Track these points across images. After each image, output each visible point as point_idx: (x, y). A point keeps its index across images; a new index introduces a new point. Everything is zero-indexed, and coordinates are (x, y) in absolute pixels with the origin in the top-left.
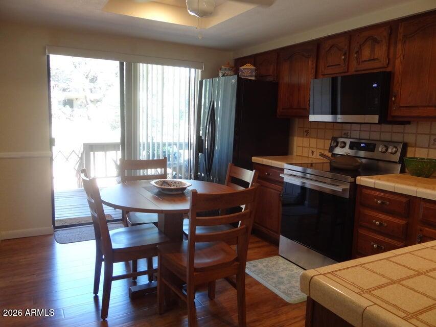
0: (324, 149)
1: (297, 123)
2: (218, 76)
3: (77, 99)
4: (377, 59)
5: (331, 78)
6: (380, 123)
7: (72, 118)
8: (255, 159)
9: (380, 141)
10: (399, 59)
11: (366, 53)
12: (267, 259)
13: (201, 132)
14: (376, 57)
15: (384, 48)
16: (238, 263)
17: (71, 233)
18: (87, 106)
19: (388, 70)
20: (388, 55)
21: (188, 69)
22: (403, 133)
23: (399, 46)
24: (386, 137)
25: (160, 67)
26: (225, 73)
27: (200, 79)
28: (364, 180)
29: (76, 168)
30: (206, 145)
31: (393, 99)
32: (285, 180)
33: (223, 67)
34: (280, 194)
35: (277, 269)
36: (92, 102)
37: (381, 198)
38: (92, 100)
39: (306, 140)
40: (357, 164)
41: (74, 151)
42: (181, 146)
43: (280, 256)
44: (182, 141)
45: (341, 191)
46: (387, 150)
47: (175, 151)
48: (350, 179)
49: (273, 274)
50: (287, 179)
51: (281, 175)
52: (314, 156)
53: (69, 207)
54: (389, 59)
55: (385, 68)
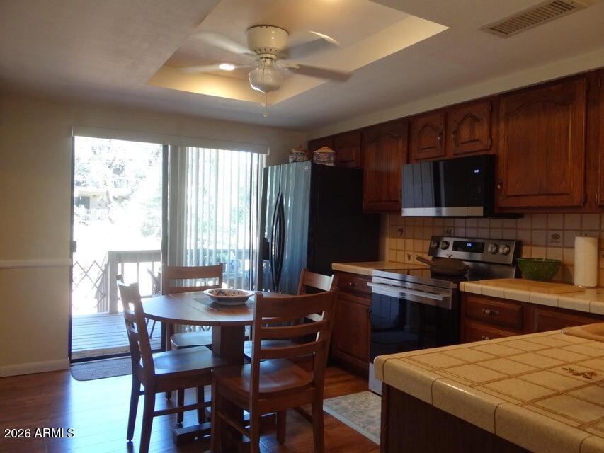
0: (423, 252)
1: (389, 220)
2: (288, 162)
3: (94, 196)
4: (478, 140)
5: (432, 163)
6: (485, 216)
7: (87, 222)
8: (336, 266)
9: (489, 239)
10: (503, 140)
11: (465, 133)
12: (353, 395)
13: (266, 233)
14: (476, 139)
15: (486, 127)
16: (314, 388)
17: (93, 368)
18: (109, 206)
19: (491, 153)
20: (490, 135)
21: (249, 154)
22: (516, 229)
23: (502, 125)
24: (496, 234)
25: (213, 151)
26: (296, 159)
27: (264, 166)
28: (469, 286)
29: (98, 285)
30: (273, 250)
31: (499, 187)
32: (374, 291)
33: (294, 151)
34: (368, 310)
35: (366, 407)
36: (115, 199)
37: (489, 307)
38: (117, 197)
39: (400, 241)
40: (462, 268)
41: (95, 261)
42: (239, 254)
43: (370, 391)
44: (241, 247)
45: (441, 300)
46: (497, 250)
47: (231, 259)
48: (453, 285)
49: (361, 412)
50: (376, 289)
51: (368, 284)
52: (411, 262)
53: (89, 336)
54: (491, 140)
55: (488, 150)
